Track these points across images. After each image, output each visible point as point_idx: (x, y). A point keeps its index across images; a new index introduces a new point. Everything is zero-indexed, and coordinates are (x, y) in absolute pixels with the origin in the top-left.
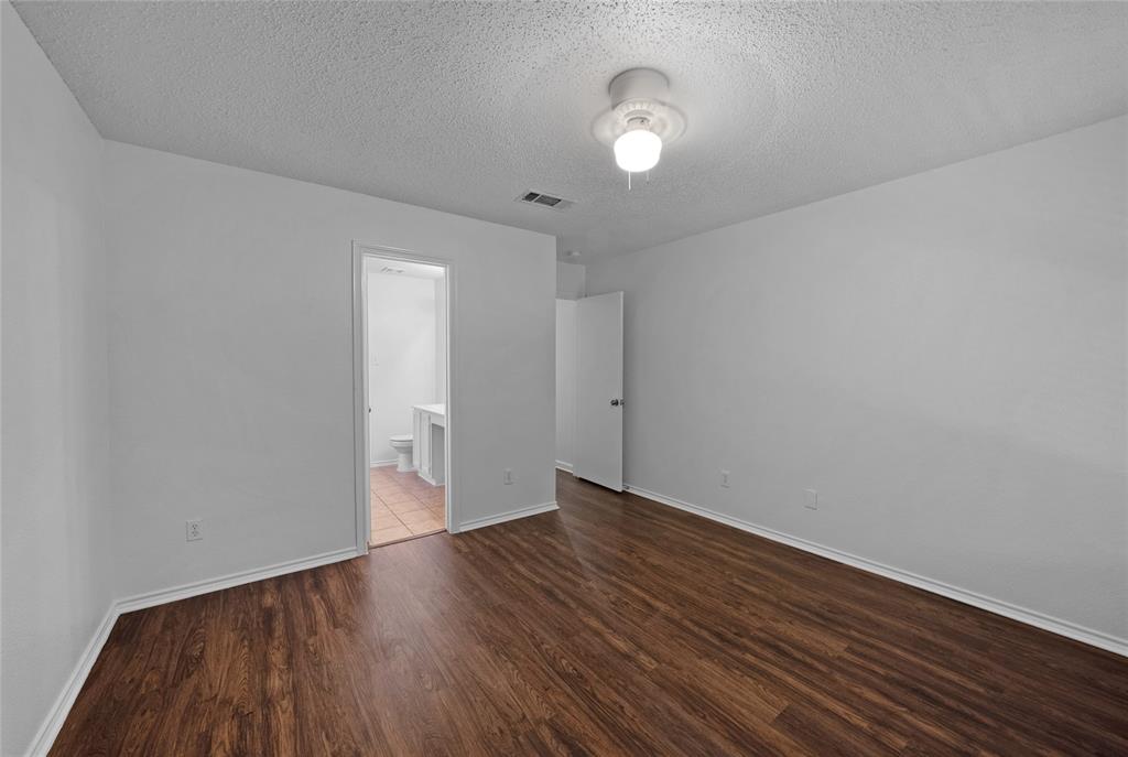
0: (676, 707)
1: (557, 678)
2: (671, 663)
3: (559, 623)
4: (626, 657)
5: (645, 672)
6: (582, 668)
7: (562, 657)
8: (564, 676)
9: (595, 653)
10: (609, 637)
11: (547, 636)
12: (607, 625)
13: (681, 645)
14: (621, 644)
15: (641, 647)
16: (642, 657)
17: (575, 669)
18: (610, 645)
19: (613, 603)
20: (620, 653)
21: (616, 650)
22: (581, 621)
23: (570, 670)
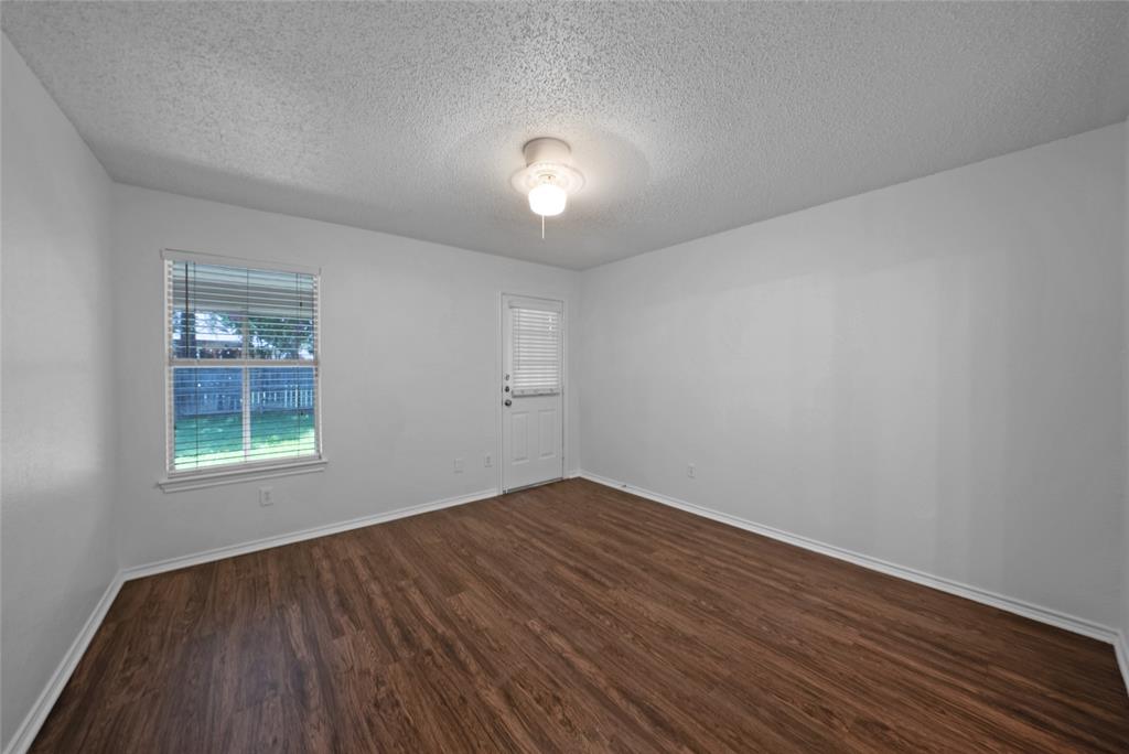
0: (525, 596)
1: (611, 612)
2: (515, 623)
3: (623, 663)
4: (553, 629)
5: (540, 618)
6: (593, 619)
7: (611, 626)
8: (604, 613)
9: (581, 631)
10: (567, 648)
11: (632, 646)
12: (569, 664)
13: (497, 642)
14: (557, 640)
15: (538, 638)
16: (539, 630)
17: (598, 618)
18: (568, 640)
19: (558, 700)
20: (558, 632)
21: (562, 635)
22: (600, 668)
23: (601, 617)
